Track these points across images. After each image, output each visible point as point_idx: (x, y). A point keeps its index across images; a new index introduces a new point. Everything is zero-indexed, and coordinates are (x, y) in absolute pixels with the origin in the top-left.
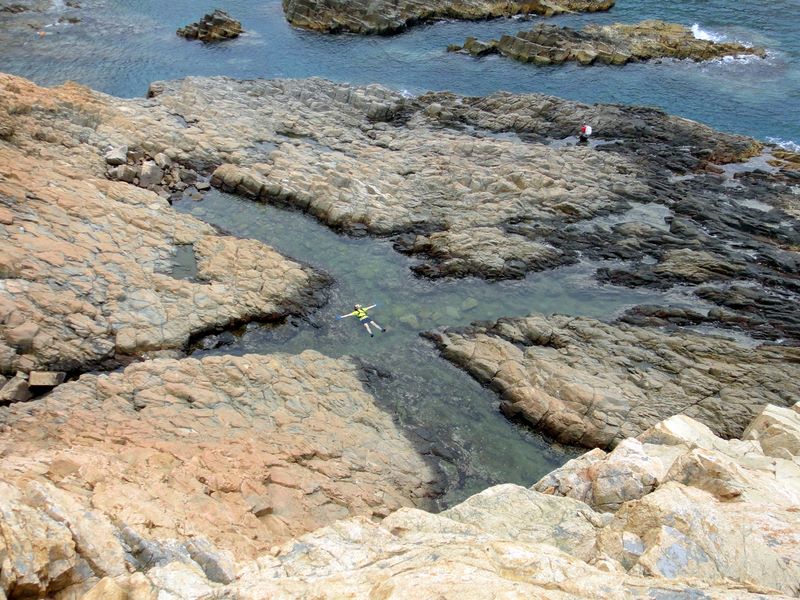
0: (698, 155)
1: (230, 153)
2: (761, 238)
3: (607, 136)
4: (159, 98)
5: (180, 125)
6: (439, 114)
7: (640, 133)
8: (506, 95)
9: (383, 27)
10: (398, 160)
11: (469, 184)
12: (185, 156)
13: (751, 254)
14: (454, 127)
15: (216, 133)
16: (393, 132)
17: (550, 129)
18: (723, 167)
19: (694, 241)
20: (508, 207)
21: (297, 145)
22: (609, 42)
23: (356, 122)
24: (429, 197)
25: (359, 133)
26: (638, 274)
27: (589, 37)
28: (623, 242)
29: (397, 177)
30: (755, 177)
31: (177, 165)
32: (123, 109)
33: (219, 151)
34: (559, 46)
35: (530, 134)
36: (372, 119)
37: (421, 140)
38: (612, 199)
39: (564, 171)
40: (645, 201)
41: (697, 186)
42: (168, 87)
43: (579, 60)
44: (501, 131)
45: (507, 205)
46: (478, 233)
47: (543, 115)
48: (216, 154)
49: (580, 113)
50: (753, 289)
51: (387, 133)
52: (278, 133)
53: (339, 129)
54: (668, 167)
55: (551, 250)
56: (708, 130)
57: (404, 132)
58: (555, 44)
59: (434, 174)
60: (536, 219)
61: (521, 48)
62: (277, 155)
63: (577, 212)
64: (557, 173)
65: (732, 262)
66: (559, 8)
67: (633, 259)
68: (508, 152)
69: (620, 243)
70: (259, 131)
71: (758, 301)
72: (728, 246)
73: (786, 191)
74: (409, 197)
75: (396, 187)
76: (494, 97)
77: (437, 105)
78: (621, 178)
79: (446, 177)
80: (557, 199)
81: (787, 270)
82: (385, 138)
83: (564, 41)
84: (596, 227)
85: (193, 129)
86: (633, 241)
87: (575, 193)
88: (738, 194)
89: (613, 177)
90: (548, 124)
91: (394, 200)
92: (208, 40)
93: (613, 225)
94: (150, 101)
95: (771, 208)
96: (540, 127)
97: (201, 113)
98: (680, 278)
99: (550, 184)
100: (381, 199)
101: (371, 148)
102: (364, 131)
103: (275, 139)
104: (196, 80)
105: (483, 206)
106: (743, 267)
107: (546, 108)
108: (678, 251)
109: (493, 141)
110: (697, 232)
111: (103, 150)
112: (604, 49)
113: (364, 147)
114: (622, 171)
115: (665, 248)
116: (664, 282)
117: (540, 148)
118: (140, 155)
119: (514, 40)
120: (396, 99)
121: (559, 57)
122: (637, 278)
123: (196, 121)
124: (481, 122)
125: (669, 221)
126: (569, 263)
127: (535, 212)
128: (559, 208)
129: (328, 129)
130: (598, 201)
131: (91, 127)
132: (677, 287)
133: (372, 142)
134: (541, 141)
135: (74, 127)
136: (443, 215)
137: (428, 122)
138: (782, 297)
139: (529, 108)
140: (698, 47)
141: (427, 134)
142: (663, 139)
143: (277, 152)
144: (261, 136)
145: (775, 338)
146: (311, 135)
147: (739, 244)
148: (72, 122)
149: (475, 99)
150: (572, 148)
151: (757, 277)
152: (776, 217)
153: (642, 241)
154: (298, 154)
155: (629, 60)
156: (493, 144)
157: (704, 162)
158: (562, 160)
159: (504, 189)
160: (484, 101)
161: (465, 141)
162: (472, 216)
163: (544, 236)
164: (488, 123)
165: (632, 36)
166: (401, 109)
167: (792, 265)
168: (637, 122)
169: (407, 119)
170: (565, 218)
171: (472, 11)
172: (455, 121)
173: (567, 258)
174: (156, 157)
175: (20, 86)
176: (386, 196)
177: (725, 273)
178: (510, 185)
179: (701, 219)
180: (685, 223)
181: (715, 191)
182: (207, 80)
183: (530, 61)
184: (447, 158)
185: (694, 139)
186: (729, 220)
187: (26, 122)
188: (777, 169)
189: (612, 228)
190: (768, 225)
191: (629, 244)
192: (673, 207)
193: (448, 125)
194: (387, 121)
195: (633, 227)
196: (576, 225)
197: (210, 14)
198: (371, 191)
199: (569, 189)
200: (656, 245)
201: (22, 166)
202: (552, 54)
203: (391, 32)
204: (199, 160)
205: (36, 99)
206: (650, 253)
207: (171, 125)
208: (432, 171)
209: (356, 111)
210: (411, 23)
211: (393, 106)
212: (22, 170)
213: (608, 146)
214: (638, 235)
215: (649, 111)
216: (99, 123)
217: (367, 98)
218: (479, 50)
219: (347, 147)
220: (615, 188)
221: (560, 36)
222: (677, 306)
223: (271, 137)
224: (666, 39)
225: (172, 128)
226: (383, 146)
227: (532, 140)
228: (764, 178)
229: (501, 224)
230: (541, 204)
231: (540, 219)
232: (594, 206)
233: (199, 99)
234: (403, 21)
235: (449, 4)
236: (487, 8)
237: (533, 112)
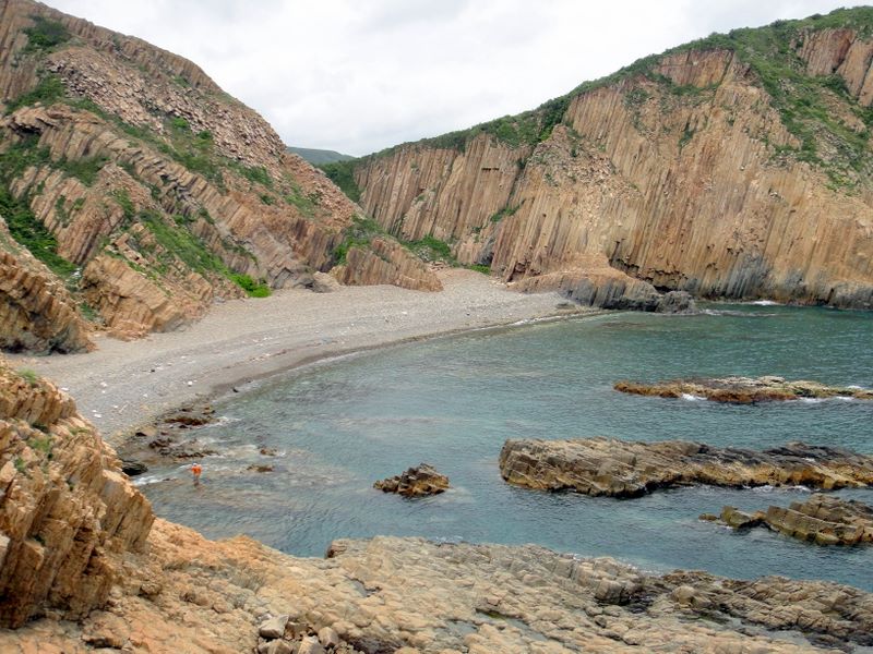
1: (413, 632)
4: (338, 559)
5: (358, 593)
6: (692, 600)
8: (783, 581)
9: (617, 490)
12: (357, 633)
14: (713, 618)
15: (400, 605)
16: (630, 620)
17: (851, 631)
21: (501, 628)
23: (581, 603)
25: (584, 619)
31: (344, 644)
32: (294, 569)
33: (400, 629)
34: (846, 522)
35: (823, 636)
36: (602, 601)
37: (668, 633)
42: (353, 546)
44: (780, 628)
47: (838, 611)
48: (396, 632)
51: (620, 620)
52: (478, 611)
53: (557, 611)
57: (644, 620)
58: (842, 520)
61: (797, 522)
62: (474, 640)
66: (841, 478)
70: (454, 606)
76: (766, 582)
77: (688, 589)
82: (618, 626)
83: (854, 517)
85: (374, 599)
90: (847, 623)
92: (408, 495)
94: (328, 562)
96: (835, 626)
97: (386, 579)
101: (599, 639)
102: (591, 615)
103: (473, 618)
104: (386, 541)
107: (841, 601)
109: (770, 642)
111: (260, 618)
113: (590, 637)
118: (301, 628)
119: (786, 512)
120: (634, 576)
121: (849, 536)
123: (378, 589)
124: (750, 614)
129: (544, 610)
131: (252, 589)
133: (601, 630)
134: (839, 646)
135: (233, 589)
137: (677, 609)
141: (676, 625)
143: (477, 636)
144: (456, 613)
146: (521, 617)
148: (231, 582)
149: (739, 583)
154: (503, 642)
160: (753, 586)
161: (729, 638)
164: (759, 617)
166: (640, 590)
169: (648, 604)
171: (729, 476)
172: (714, 611)
174: (321, 633)
175: (185, 538)
182: (400, 542)
183: (811, 539)
187: (178, 580)
193: (704, 615)
194: (621, 604)
197: (415, 468)
201: (157, 633)
202: (839, 532)
203: (626, 495)
204: (373, 640)
205: (197, 553)
207: (347, 593)
209: (581, 589)
210: (652, 487)
211: (630, 585)
212: (156, 638)
216: (262, 585)
217: (596, 574)
218: (741, 522)
219: (567, 635)
221: (848, 511)
223: (468, 615)
225: (348, 596)
226: (616, 638)
227: (826, 644)
233: (386, 563)
234: (642, 484)
235: (698, 467)
236: (748, 473)
237: (823, 606)
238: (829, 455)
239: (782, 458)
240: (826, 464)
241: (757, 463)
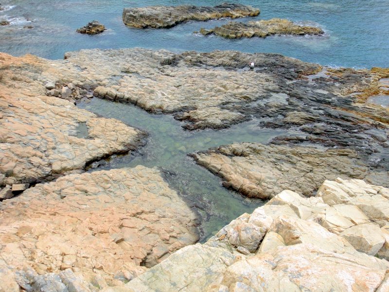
0: (297, 72)
1: (101, 81)
2: (325, 105)
3: (260, 66)
4: (69, 59)
5: (79, 71)
6: (191, 60)
7: (273, 65)
8: (218, 51)
9: (166, 25)
10: (174, 81)
11: (204, 89)
12: (81, 84)
13: (321, 112)
14: (197, 65)
15: (95, 73)
16: (172, 69)
17: (237, 65)
18: (308, 77)
19: (298, 108)
20: (221, 98)
21: (130, 77)
22: (259, 28)
23: (156, 65)
24: (188, 95)
25: (157, 70)
26: (277, 123)
27: (250, 26)
28: (270, 110)
29: (174, 88)
30: (321, 80)
31: (78, 88)
32: (53, 65)
33: (96, 81)
34: (239, 30)
35: (229, 67)
36: (162, 64)
37: (183, 72)
38: (265, 93)
39: (244, 82)
40: (277, 92)
41: (298, 85)
42: (73, 54)
43: (247, 36)
44: (217, 66)
45: (221, 97)
46: (210, 110)
47: (234, 59)
48: (95, 82)
49: (249, 57)
50: (323, 126)
51: (169, 69)
52: (122, 72)
53: (149, 69)
54: (286, 78)
55: (240, 115)
56: (300, 62)
57: (176, 68)
58: (237, 30)
59: (189, 86)
60: (233, 103)
61: (223, 32)
62: (122, 81)
63: (250, 98)
64: (240, 83)
65: (314, 116)
66: (238, 15)
67: (274, 117)
68: (220, 75)
69: (268, 110)
70: (114, 71)
71: (325, 131)
72: (312, 109)
73: (333, 85)
74: (180, 96)
75: (173, 92)
76: (213, 52)
77: (189, 57)
78: (267, 83)
79: (195, 87)
80: (241, 94)
81: (336, 117)
82: (168, 72)
83: (241, 28)
84: (258, 104)
85: (85, 72)
86: (274, 109)
87: (249, 91)
88: (314, 87)
89: (264, 83)
90: (236, 62)
91: (173, 98)
92: (90, 33)
93: (265, 103)
94: (65, 61)
95: (328, 92)
96: (233, 64)
97: (88, 65)
98: (294, 124)
99: (238, 88)
100: (168, 98)
101: (162, 76)
102: (159, 69)
103: (121, 74)
104: (85, 51)
105: (211, 98)
106: (318, 118)
107: (235, 56)
108: (292, 112)
109: (214, 71)
110: (299, 104)
111: (44, 83)
112: (257, 31)
113: (159, 76)
114: (267, 80)
115: (287, 111)
116: (287, 125)
117: (233, 72)
118: (61, 84)
119: (220, 28)
120: (173, 55)
121: (239, 35)
122: (276, 125)
123: (86, 68)
124: (208, 63)
125: (288, 100)
126: (248, 120)
127: (233, 99)
128: (242, 97)
129: (144, 69)
130: (258, 94)
131: (39, 73)
132: (293, 127)
133: (163, 74)
134: (233, 70)
135: (30, 74)
136: (195, 103)
137: (186, 64)
138: (335, 129)
139: (228, 56)
140: (294, 28)
141: (186, 69)
142: (283, 66)
143: (123, 80)
144: (115, 73)
145: (333, 146)
146: (137, 72)
147: (316, 108)
148: (30, 72)
149: (205, 54)
150: (246, 72)
151: (324, 121)
152: (330, 96)
153: (277, 109)
154: (131, 80)
155: (267, 35)
156: (213, 72)
157: (300, 75)
158: (242, 77)
159: (219, 91)
160: (209, 54)
161: (202, 71)
162: (207, 103)
163: (237, 109)
164: (211, 63)
165: (268, 25)
166: (174, 59)
167: (338, 116)
168: (272, 60)
169: (177, 63)
170: (245, 101)
171: (203, 17)
172: (198, 63)
173: (247, 118)
174: (68, 85)
175: (5, 57)
176: (169, 96)
177: (312, 120)
178: (222, 89)
179: (300, 98)
180: (294, 100)
181: (305, 86)
182: (90, 51)
183: (227, 37)
184: (195, 79)
185: (295, 66)
186: (311, 98)
187: (8, 73)
188: (329, 76)
189: (265, 105)
190: (327, 99)
191: (272, 111)
192: (289, 94)
193: (194, 65)
194: (169, 64)
195: (273, 104)
196: (250, 104)
197: (91, 22)
198: (163, 95)
199: (246, 89)
200: (283, 110)
201: (6, 92)
202: (236, 34)
203: (168, 27)
204: (88, 85)
205: (12, 62)
206: (281, 114)
207: (74, 71)
208: (188, 85)
209: (155, 61)
210: (177, 23)
211: (171, 58)
212: (6, 94)
213: (261, 70)
214: (275, 107)
215: (277, 55)
216: (42, 71)
217: (160, 55)
218: (206, 33)
219: (152, 76)
220: (265, 88)
221: (239, 26)
222: (293, 135)
223: (119, 73)
224: (281, 26)
225: (75, 72)
226: (167, 75)
227: (230, 69)
228: (324, 80)
229: (219, 105)
230: (235, 96)
231: (235, 102)
232: (257, 96)
233: (87, 59)
234: (174, 22)
235: (192, 14)
236: (208, 15)
237: (230, 58)
238: (235, 7)
239: (220, 9)
240: (234, 10)
241: (212, 11)
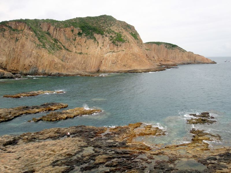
0: (95, 133)
2: (114, 148)
3: (74, 134)
7: (81, 131)
8: (46, 130)
9: (6, 119)
10: (15, 155)
11: (39, 156)
13: (113, 152)
14: (32, 141)
16: (13, 147)
17: (59, 135)
18: (101, 134)
19: (101, 153)
20: (52, 159)
22: (69, 113)
24: (27, 163)
26: (91, 166)
27: (64, 113)
28: (85, 159)
29: (15, 160)
30: (108, 135)
34: (57, 116)
35: (55, 138)
36: (5, 145)
37: (22, 147)
38: (79, 149)
39: (65, 145)
40: (87, 147)
41: (97, 140)
43: (63, 118)
44: (46, 139)
45: (52, 158)
46: (45, 170)
47: (57, 132)
49: (66, 130)
50: (116, 160)
51: (10, 148)
54: (89, 137)
55: (67, 167)
56: (95, 127)
57: (16, 146)
58: (56, 116)
59: (28, 156)
60: (61, 160)
61: (48, 118)
63: (71, 154)
64: (64, 146)
65: (110, 156)
66: (56, 108)
67: (88, 162)
68: (49, 144)
69: (84, 159)
71: (118, 163)
72: (108, 152)
73: (114, 136)
74: (20, 165)
75: (15, 163)
76: (43, 131)
77: (26, 137)
78: (80, 143)
79: (32, 156)
80: (65, 153)
81: (121, 153)
82: (10, 150)
84: (77, 157)
86: (87, 158)
87: (70, 150)
88: (106, 140)
89: (78, 143)
90: (59, 134)
91: (15, 168)
93: (81, 155)
95: (113, 141)
96: (57, 135)
98: (101, 163)
99: (62, 149)
100: (10, 169)
101: (5, 154)
105: (45, 161)
106: (113, 156)
107: (57, 131)
108: (98, 157)
109: (45, 142)
110: (100, 151)
112: (68, 115)
113: (3, 154)
114: (80, 141)
115: (95, 157)
116: (97, 166)
117: (58, 141)
119: (46, 117)
120: (13, 137)
121: (58, 118)
122: (91, 167)
124: (40, 138)
125: (94, 150)
126: (72, 169)
127: (60, 158)
128: (66, 155)
130: (76, 150)
132: (101, 166)
133: (5, 152)
134: (58, 139)
136: (33, 167)
137: (24, 141)
138: (123, 160)
139: (53, 131)
140: (88, 111)
141: (24, 145)
142: (87, 131)
145: (125, 171)
147: (110, 151)
149: (37, 133)
150: (66, 139)
151: (116, 157)
152: (115, 142)
153: (89, 157)
155: (74, 116)
156: (44, 143)
157: (97, 134)
158: (64, 142)
159: (50, 154)
160: (40, 132)
161: (36, 144)
162: (42, 165)
163: (64, 164)
164: (42, 138)
165: (73, 111)
166: (15, 140)
167: (122, 152)
168: (80, 129)
169: (17, 143)
170: (69, 157)
171: (33, 112)
172: (33, 139)
173: (72, 168)
176: (11, 168)
177: (109, 159)
178: (52, 153)
179: (100, 147)
180: (97, 149)
181: (101, 140)
183: (51, 120)
184: (31, 150)
185: (93, 130)
186: (106, 146)
188: (111, 132)
189: (81, 156)
190: (114, 145)
191: (86, 159)
192: (94, 146)
193: (30, 141)
194: (10, 144)
195: (86, 154)
196: (72, 158)
198: (6, 168)
199: (68, 149)
200: (92, 157)
202: (56, 118)
203: (9, 120)
206: (92, 160)
208: (27, 155)
210: (15, 117)
211: (12, 140)
213: (75, 136)
214: (88, 156)
215: (82, 126)
217: (3, 139)
218: (37, 120)
220: (79, 146)
221: (57, 114)
222: (102, 171)
224: (81, 111)
226: (9, 152)
227: (55, 139)
228: (109, 135)
229: (51, 164)
230: (61, 155)
231: (62, 159)
232: (75, 152)
234: (13, 117)
235: (26, 111)
236: (37, 110)
237: (54, 132)
238: (53, 104)
239: (44, 106)
240: (53, 106)
241: (39, 108)
